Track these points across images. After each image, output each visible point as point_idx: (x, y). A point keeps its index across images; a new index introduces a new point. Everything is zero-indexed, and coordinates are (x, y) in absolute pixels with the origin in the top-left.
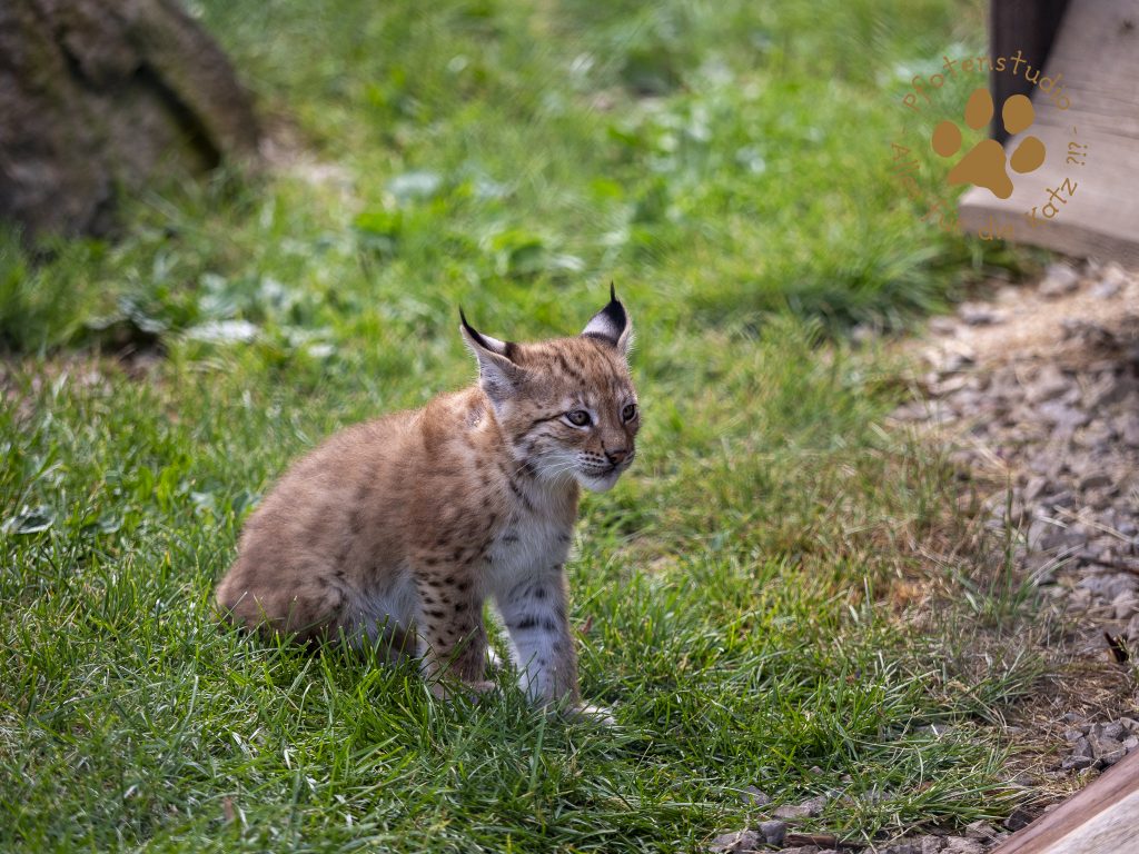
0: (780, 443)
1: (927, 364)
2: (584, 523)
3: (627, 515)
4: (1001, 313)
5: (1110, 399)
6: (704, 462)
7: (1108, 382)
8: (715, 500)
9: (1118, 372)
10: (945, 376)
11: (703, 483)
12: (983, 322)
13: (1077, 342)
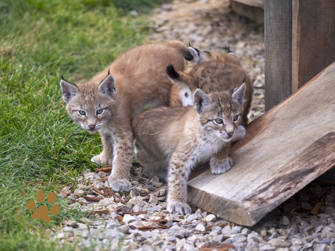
0: (114, 46)
1: (154, 23)
2: (59, 69)
3: (71, 67)
4: (174, 7)
5: (211, 33)
6: (92, 51)
7: (209, 28)
8: (97, 62)
9: (212, 25)
10: (160, 26)
11: (93, 57)
12: (169, 10)
13: (199, 16)
